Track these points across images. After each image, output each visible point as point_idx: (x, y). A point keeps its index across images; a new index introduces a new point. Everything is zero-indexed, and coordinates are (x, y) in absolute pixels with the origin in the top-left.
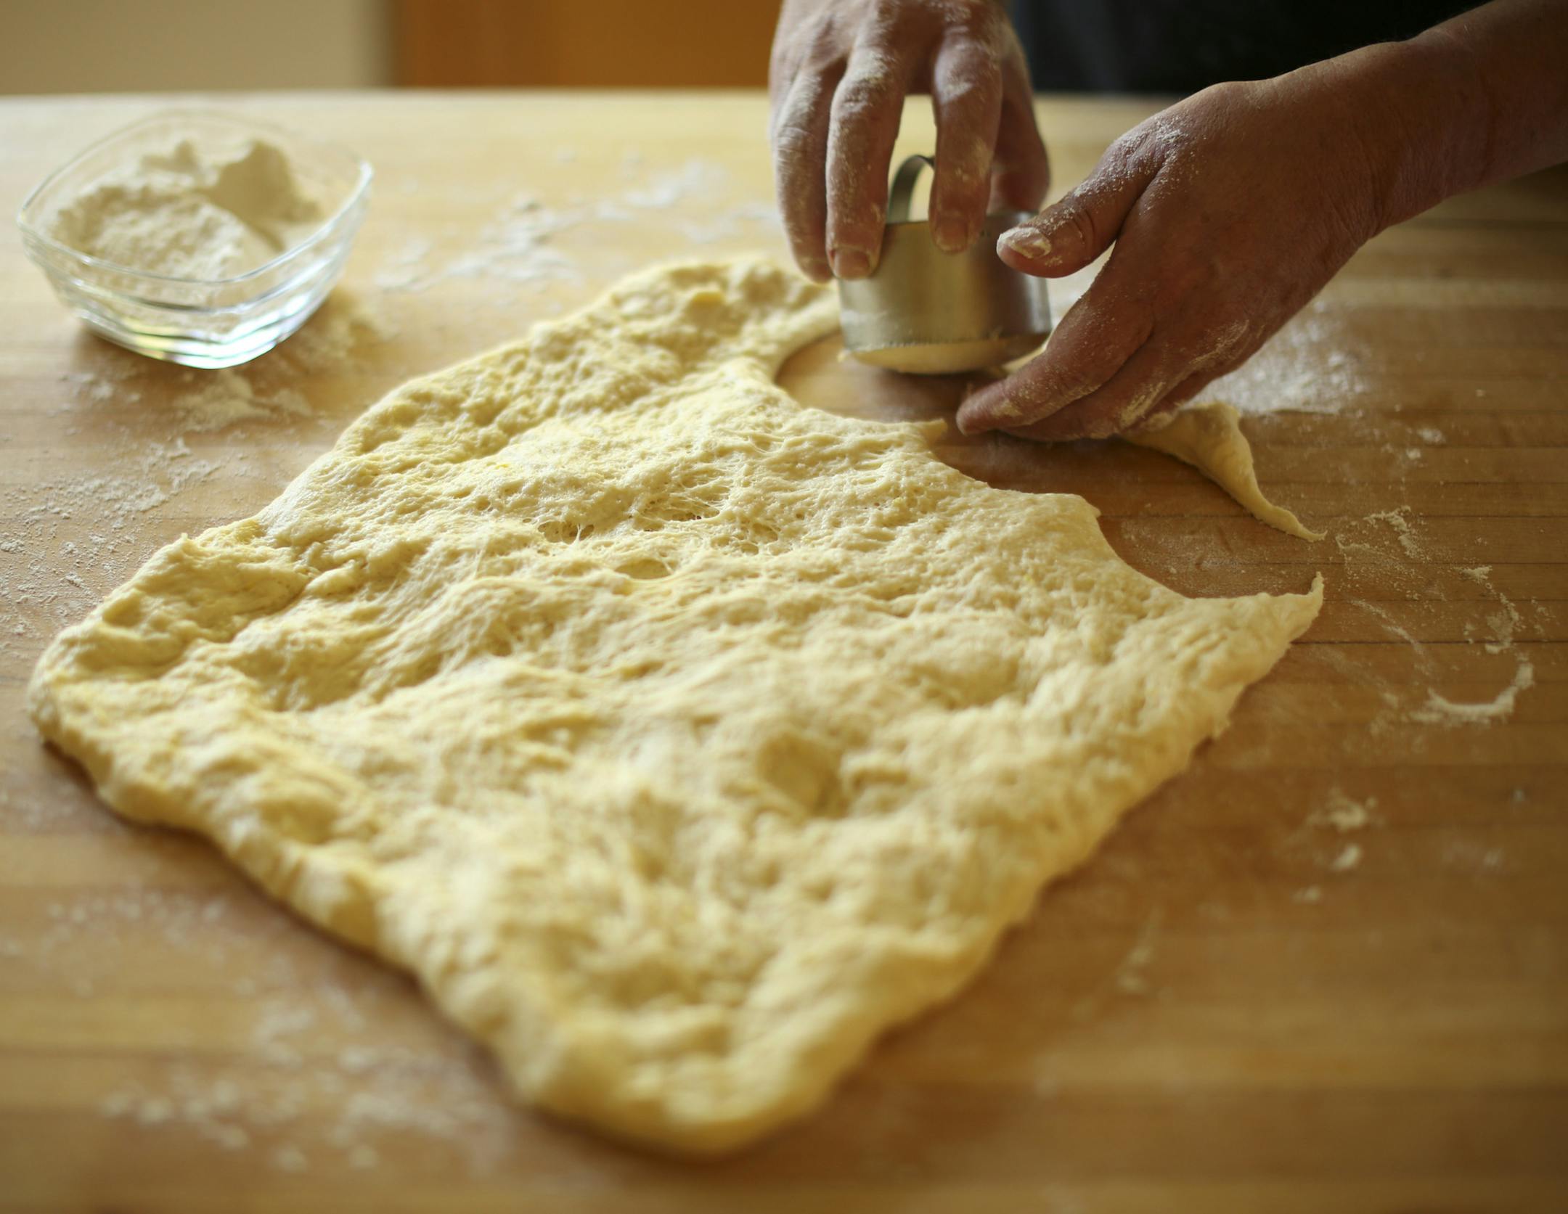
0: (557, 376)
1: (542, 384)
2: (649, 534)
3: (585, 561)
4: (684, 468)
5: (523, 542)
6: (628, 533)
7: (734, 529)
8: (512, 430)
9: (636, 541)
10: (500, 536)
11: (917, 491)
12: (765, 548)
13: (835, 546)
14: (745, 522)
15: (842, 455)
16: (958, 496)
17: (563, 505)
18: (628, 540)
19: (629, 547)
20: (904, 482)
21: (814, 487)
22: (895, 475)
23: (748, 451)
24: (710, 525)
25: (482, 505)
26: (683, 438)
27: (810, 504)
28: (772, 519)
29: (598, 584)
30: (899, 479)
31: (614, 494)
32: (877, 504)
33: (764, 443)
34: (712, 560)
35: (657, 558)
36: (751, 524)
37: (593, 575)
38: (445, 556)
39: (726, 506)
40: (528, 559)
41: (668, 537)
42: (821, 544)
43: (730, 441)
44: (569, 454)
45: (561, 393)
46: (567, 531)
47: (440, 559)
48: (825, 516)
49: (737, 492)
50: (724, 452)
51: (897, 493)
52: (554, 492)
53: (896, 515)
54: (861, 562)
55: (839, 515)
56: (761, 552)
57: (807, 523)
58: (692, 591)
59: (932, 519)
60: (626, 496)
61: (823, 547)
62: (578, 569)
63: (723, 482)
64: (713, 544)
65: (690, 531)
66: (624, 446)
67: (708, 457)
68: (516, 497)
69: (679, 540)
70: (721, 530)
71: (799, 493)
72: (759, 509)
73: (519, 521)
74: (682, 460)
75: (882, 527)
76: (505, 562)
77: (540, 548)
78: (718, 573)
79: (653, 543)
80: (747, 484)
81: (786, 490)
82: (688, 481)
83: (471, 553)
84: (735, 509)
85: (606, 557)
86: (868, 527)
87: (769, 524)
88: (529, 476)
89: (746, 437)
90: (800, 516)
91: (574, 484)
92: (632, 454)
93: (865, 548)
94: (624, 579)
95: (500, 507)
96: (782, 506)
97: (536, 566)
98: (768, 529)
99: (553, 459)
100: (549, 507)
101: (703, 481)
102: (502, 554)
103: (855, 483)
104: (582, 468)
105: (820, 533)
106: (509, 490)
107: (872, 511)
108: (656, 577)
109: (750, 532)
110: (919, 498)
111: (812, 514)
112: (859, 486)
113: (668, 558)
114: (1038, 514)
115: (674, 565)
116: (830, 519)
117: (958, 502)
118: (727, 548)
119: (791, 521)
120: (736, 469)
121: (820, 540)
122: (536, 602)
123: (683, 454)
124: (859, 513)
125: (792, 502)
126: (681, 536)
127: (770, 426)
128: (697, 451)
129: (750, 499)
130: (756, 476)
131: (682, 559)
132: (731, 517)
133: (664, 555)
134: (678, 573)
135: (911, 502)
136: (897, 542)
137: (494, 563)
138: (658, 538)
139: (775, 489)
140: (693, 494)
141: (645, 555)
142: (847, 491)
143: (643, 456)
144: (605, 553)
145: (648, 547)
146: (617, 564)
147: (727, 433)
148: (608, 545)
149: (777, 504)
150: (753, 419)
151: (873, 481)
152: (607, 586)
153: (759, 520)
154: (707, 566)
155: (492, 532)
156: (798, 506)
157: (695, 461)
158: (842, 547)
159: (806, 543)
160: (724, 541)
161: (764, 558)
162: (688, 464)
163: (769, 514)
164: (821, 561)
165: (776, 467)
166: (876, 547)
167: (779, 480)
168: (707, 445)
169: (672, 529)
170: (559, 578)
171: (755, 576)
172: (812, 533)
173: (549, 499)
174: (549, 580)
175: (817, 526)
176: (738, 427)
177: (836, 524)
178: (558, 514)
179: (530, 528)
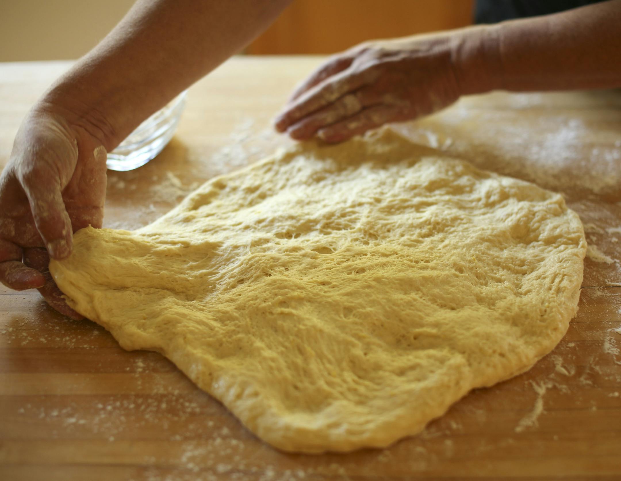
0: (286, 173)
1: (279, 176)
2: (326, 236)
3: (298, 247)
4: (342, 211)
5: (267, 241)
6: (316, 236)
7: (361, 235)
8: (263, 197)
9: (320, 239)
10: (256, 239)
11: (438, 223)
12: (372, 242)
13: (399, 244)
14: (365, 232)
15: (412, 206)
16: (454, 226)
17: (285, 226)
18: (317, 239)
19: (317, 242)
20: (433, 220)
21: (397, 219)
22: (430, 216)
23: (371, 204)
24: (352, 233)
25: (247, 228)
26: (343, 198)
27: (394, 226)
28: (377, 231)
29: (304, 256)
30: (431, 218)
31: (310, 221)
32: (421, 228)
33: (378, 201)
34: (351, 248)
35: (328, 246)
36: (368, 233)
37: (303, 252)
38: (232, 248)
39: (358, 225)
40: (272, 247)
41: (333, 238)
42: (394, 243)
43: (364, 200)
44: (290, 206)
45: (288, 180)
46: (288, 235)
47: (230, 249)
48: (399, 231)
49: (364, 220)
50: (360, 204)
51: (430, 224)
52: (281, 221)
53: (427, 233)
54: (407, 251)
55: (404, 231)
56: (370, 245)
57: (391, 234)
58: (342, 260)
59: (441, 235)
60: (316, 222)
61: (394, 245)
62: (295, 249)
63: (358, 216)
64: (351, 241)
65: (343, 236)
66: (316, 202)
67: (353, 206)
68: (263, 224)
69: (338, 239)
70: (356, 235)
71: (390, 222)
72: (372, 228)
73: (264, 233)
74: (341, 208)
75: (419, 238)
76: (261, 249)
77: (276, 242)
78: (352, 253)
79: (327, 241)
80: (368, 217)
81: (385, 220)
82: (343, 215)
83: (245, 246)
84: (362, 227)
85: (307, 245)
86: (414, 237)
87: (375, 233)
88: (270, 216)
89: (371, 198)
90: (389, 231)
91: (292, 218)
92: (319, 206)
93: (410, 246)
94: (315, 253)
95: (255, 228)
96: (382, 226)
97: (276, 249)
98: (374, 235)
99: (283, 208)
100: (279, 227)
101: (350, 216)
102: (259, 246)
103: (414, 219)
104: (296, 212)
105: (395, 238)
106: (260, 222)
107: (418, 231)
108: (328, 253)
109: (367, 236)
110: (438, 227)
111: (394, 230)
112: (416, 220)
113: (333, 247)
114: (481, 235)
115: (335, 249)
116: (400, 233)
117: (453, 229)
118: (357, 243)
119: (384, 232)
120: (364, 211)
121: (394, 242)
122: (280, 261)
123: (342, 205)
124: (412, 231)
125: (386, 225)
126: (340, 237)
127: (382, 193)
128: (349, 203)
129: (368, 223)
130: (373, 214)
131: (338, 247)
132: (360, 230)
133: (331, 245)
134: (336, 252)
135: (434, 228)
136: (423, 245)
137: (257, 249)
138: (329, 238)
139: (380, 219)
140: (345, 221)
141: (324, 245)
142: (410, 222)
143: (325, 206)
144: (307, 244)
145: (325, 242)
146: (312, 248)
147: (362, 197)
148: (308, 241)
149: (380, 226)
150: (375, 191)
151: (421, 218)
152: (308, 256)
153: (372, 231)
154: (348, 250)
155: (253, 238)
156: (388, 227)
157: (347, 208)
158: (402, 245)
159: (388, 242)
160: (356, 240)
161: (371, 247)
162: (344, 209)
163: (376, 229)
164: (391, 250)
165: (382, 210)
166: (415, 246)
167: (382, 215)
168: (353, 201)
169: (335, 234)
170: (288, 253)
171: (366, 255)
172: (392, 238)
173: (280, 224)
174: (284, 254)
175: (394, 236)
176: (368, 194)
177: (402, 235)
178: (283, 229)
179: (270, 235)
